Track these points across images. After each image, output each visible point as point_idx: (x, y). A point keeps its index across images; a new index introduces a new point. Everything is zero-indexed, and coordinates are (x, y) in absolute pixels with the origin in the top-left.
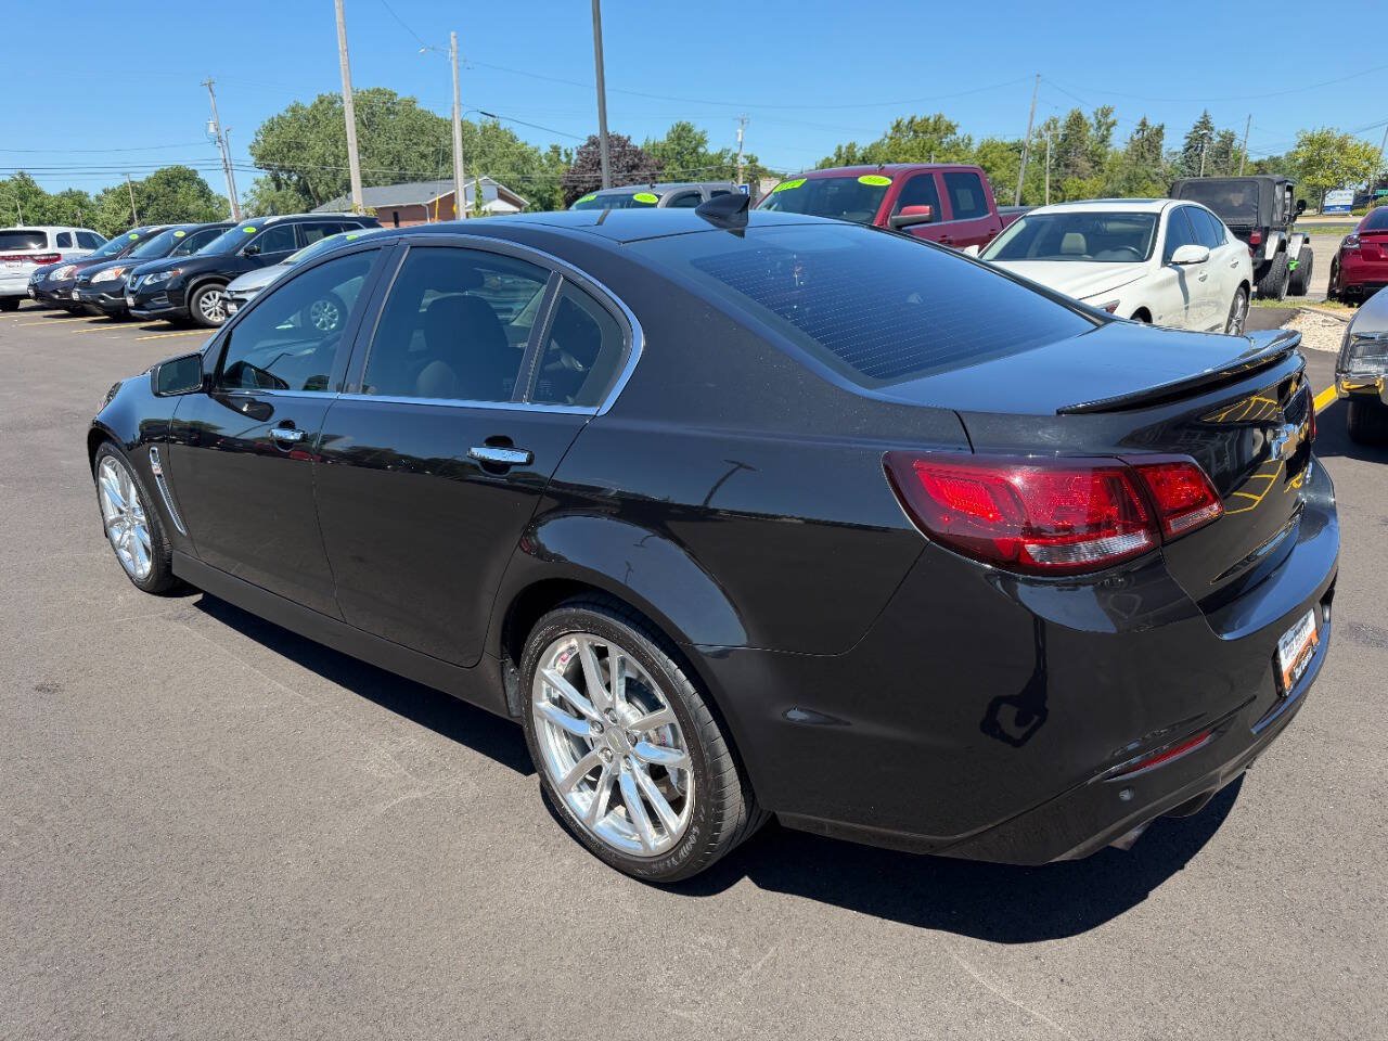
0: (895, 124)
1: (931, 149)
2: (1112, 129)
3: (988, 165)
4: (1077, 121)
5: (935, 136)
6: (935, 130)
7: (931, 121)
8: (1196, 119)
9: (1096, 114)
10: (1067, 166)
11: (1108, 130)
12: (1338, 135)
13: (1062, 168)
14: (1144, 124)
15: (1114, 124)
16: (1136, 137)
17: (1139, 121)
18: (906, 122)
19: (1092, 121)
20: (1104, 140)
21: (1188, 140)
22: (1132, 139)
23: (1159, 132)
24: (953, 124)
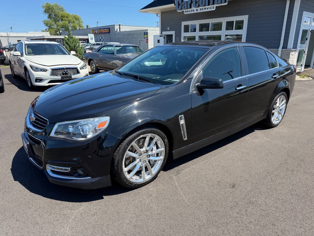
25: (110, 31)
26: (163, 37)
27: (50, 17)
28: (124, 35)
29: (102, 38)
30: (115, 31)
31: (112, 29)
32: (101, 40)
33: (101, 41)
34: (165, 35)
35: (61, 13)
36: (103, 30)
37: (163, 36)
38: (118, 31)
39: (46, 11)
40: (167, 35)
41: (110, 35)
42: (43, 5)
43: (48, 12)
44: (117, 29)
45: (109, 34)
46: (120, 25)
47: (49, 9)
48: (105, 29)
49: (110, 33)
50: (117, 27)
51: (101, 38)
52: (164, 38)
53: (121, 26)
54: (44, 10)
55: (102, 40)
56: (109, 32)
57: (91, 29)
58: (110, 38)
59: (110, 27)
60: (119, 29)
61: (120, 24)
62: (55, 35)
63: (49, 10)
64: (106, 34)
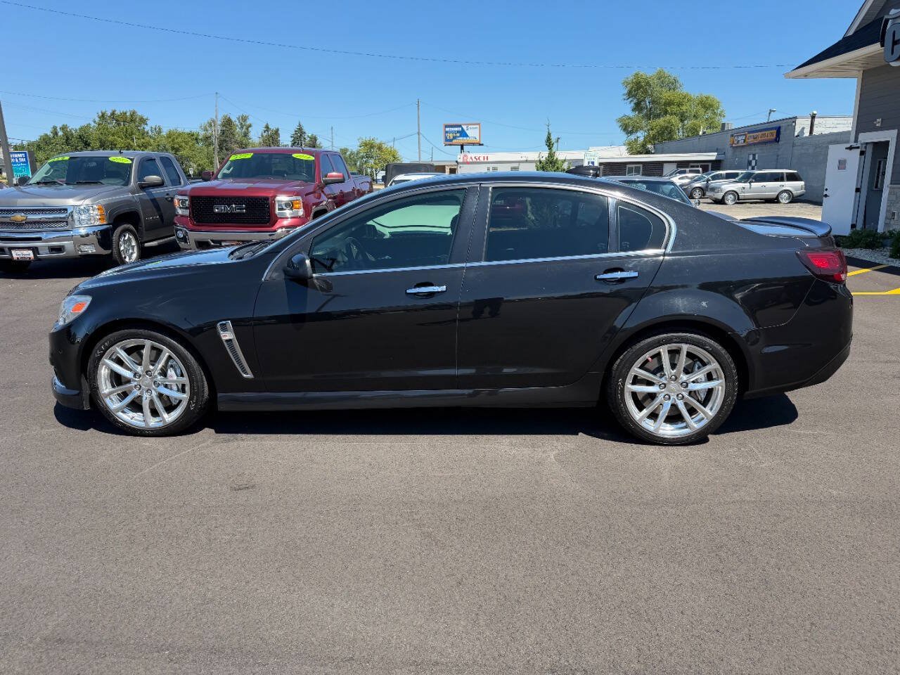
0: (100, 114)
1: (132, 133)
2: (250, 129)
3: (176, 146)
4: (228, 123)
5: (132, 125)
6: (132, 121)
7: (128, 114)
8: (295, 127)
9: (238, 119)
10: (227, 149)
11: (247, 129)
12: (378, 142)
13: (225, 151)
14: (267, 127)
15: (250, 126)
16: (265, 134)
17: (264, 125)
18: (109, 113)
19: (237, 123)
20: (246, 135)
21: (292, 139)
22: (262, 136)
23: (277, 132)
24: (145, 118)
25: (781, 136)
26: (859, 151)
27: (638, 107)
28: (820, 147)
29: (754, 158)
30: (796, 134)
31: (785, 130)
32: (750, 163)
33: (750, 168)
34: (867, 143)
35: (666, 95)
36: (760, 133)
37: (858, 148)
38: (807, 134)
39: (630, 94)
40: (875, 144)
41: (779, 149)
42: (627, 78)
43: (635, 96)
44: (803, 128)
45: (775, 145)
46: (813, 117)
47: (638, 89)
48: (767, 132)
49: (778, 142)
50: (802, 125)
51: (751, 158)
52: (862, 153)
53: (817, 121)
54: (626, 91)
55: (753, 163)
56: (777, 140)
57: (730, 133)
58: (778, 156)
59: (783, 125)
60: (809, 129)
61: (815, 112)
62: (641, 153)
63: (638, 91)
64: (769, 146)
